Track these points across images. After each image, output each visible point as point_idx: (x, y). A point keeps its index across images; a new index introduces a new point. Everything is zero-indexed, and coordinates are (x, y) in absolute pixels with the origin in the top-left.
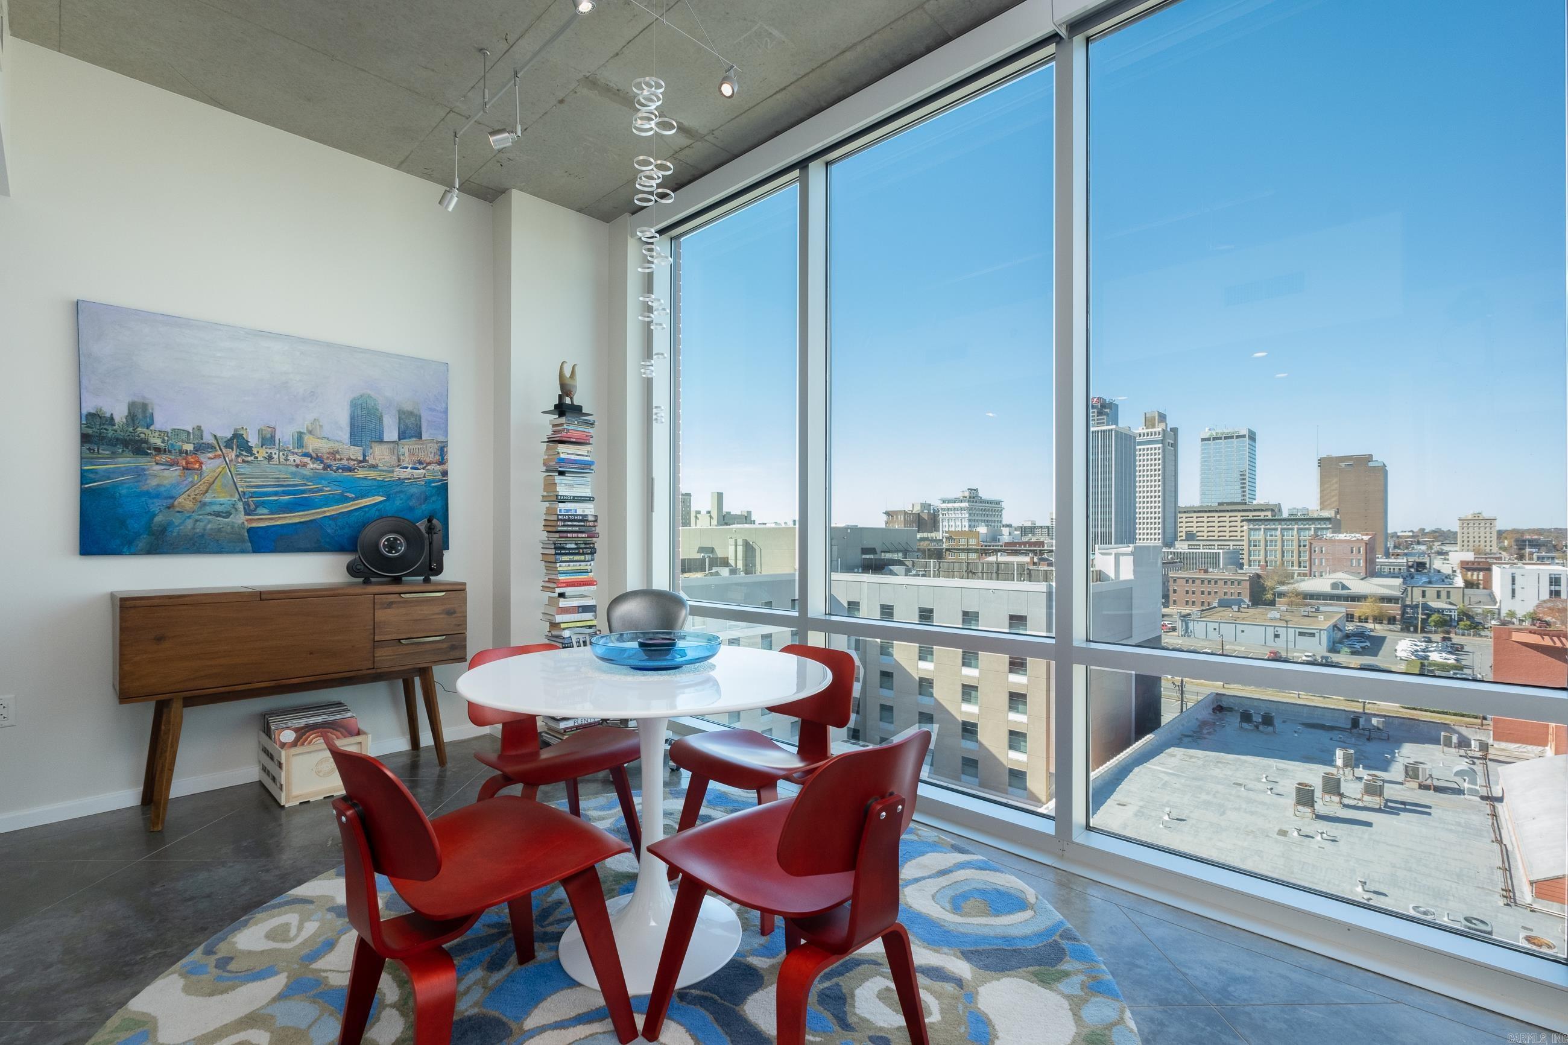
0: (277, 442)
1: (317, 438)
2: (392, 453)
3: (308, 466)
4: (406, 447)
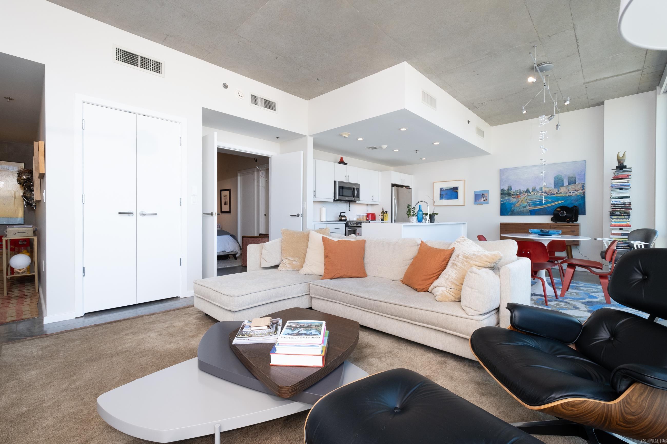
0: (536, 190)
1: (546, 188)
2: (566, 189)
3: (543, 195)
4: (571, 187)
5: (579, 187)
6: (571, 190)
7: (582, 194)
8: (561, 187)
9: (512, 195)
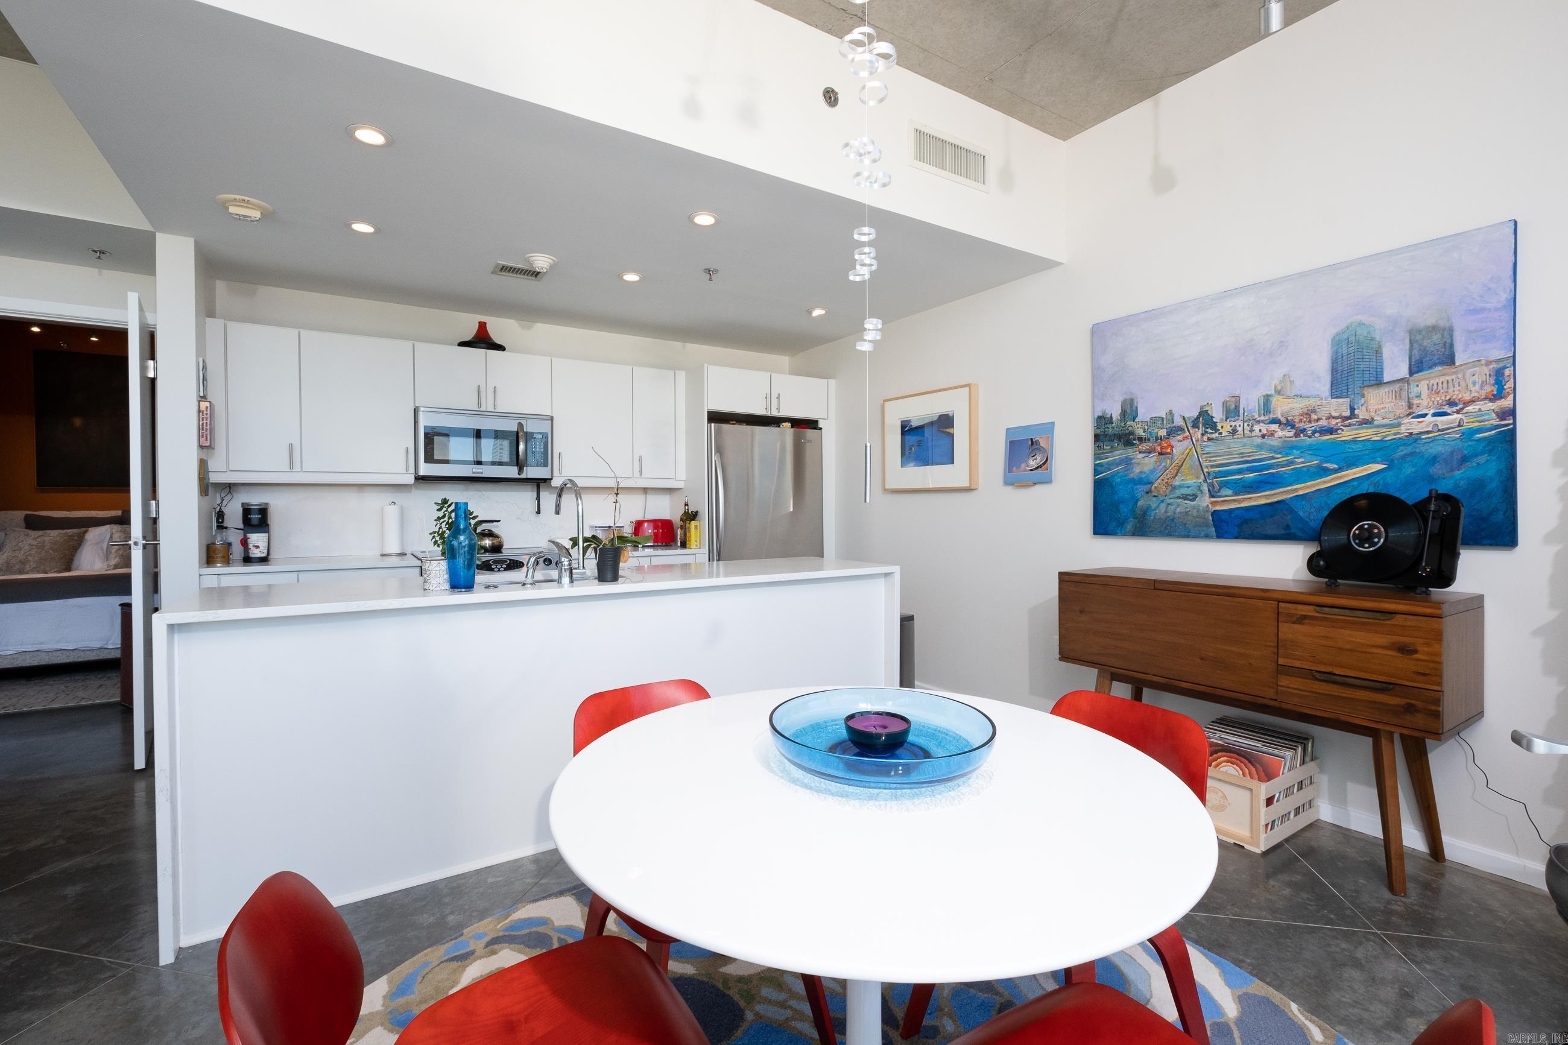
0: (1241, 411)
1: (1288, 397)
2: (1398, 396)
3: (1276, 435)
4: (1422, 386)
5: (1474, 383)
6: (1425, 403)
7: (1496, 422)
8: (1366, 391)
9: (1140, 439)
